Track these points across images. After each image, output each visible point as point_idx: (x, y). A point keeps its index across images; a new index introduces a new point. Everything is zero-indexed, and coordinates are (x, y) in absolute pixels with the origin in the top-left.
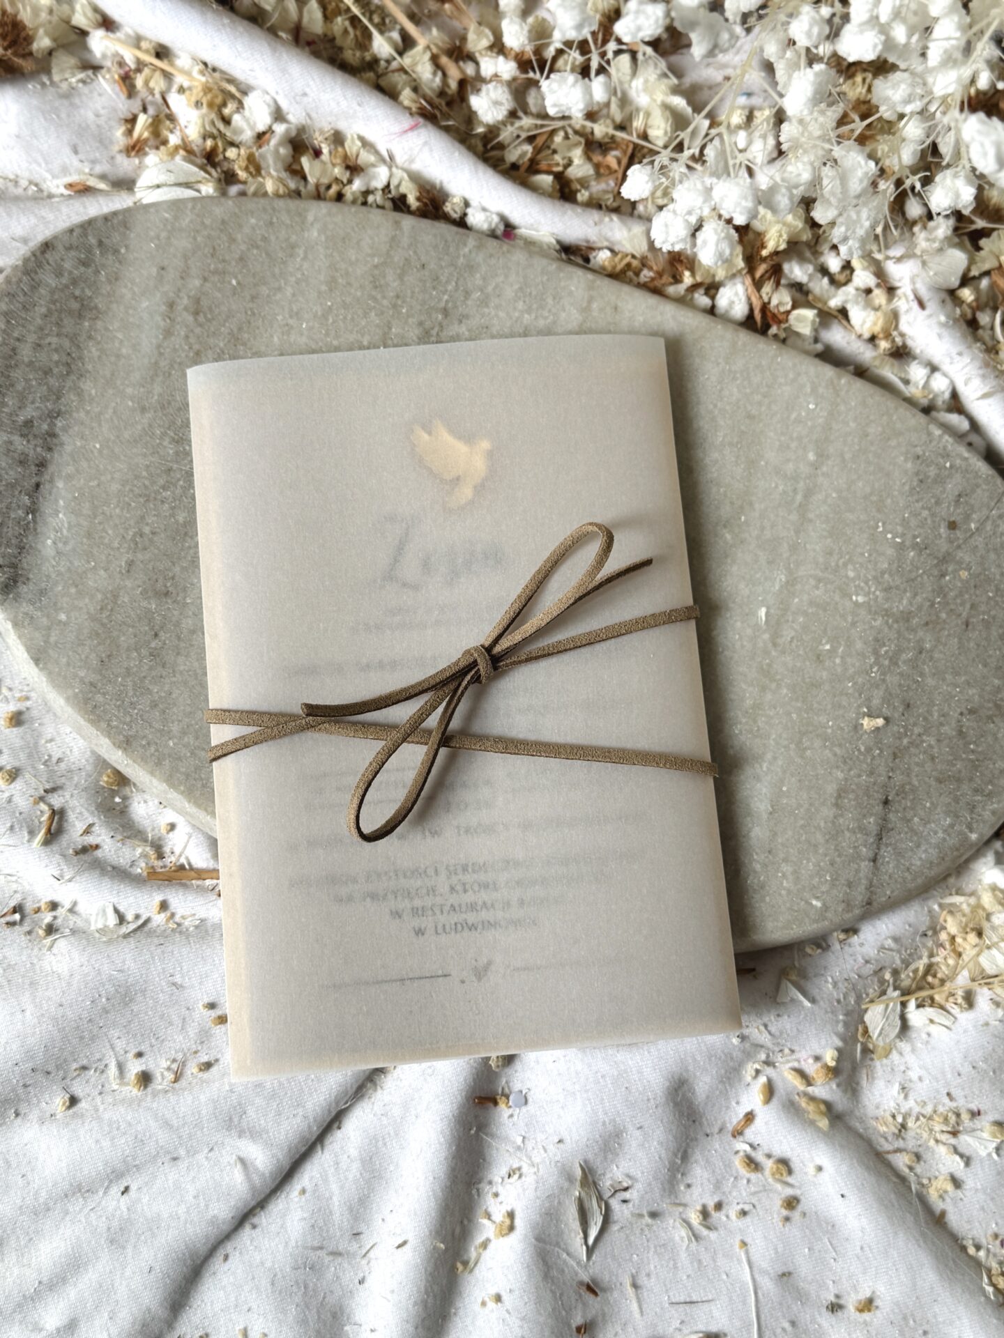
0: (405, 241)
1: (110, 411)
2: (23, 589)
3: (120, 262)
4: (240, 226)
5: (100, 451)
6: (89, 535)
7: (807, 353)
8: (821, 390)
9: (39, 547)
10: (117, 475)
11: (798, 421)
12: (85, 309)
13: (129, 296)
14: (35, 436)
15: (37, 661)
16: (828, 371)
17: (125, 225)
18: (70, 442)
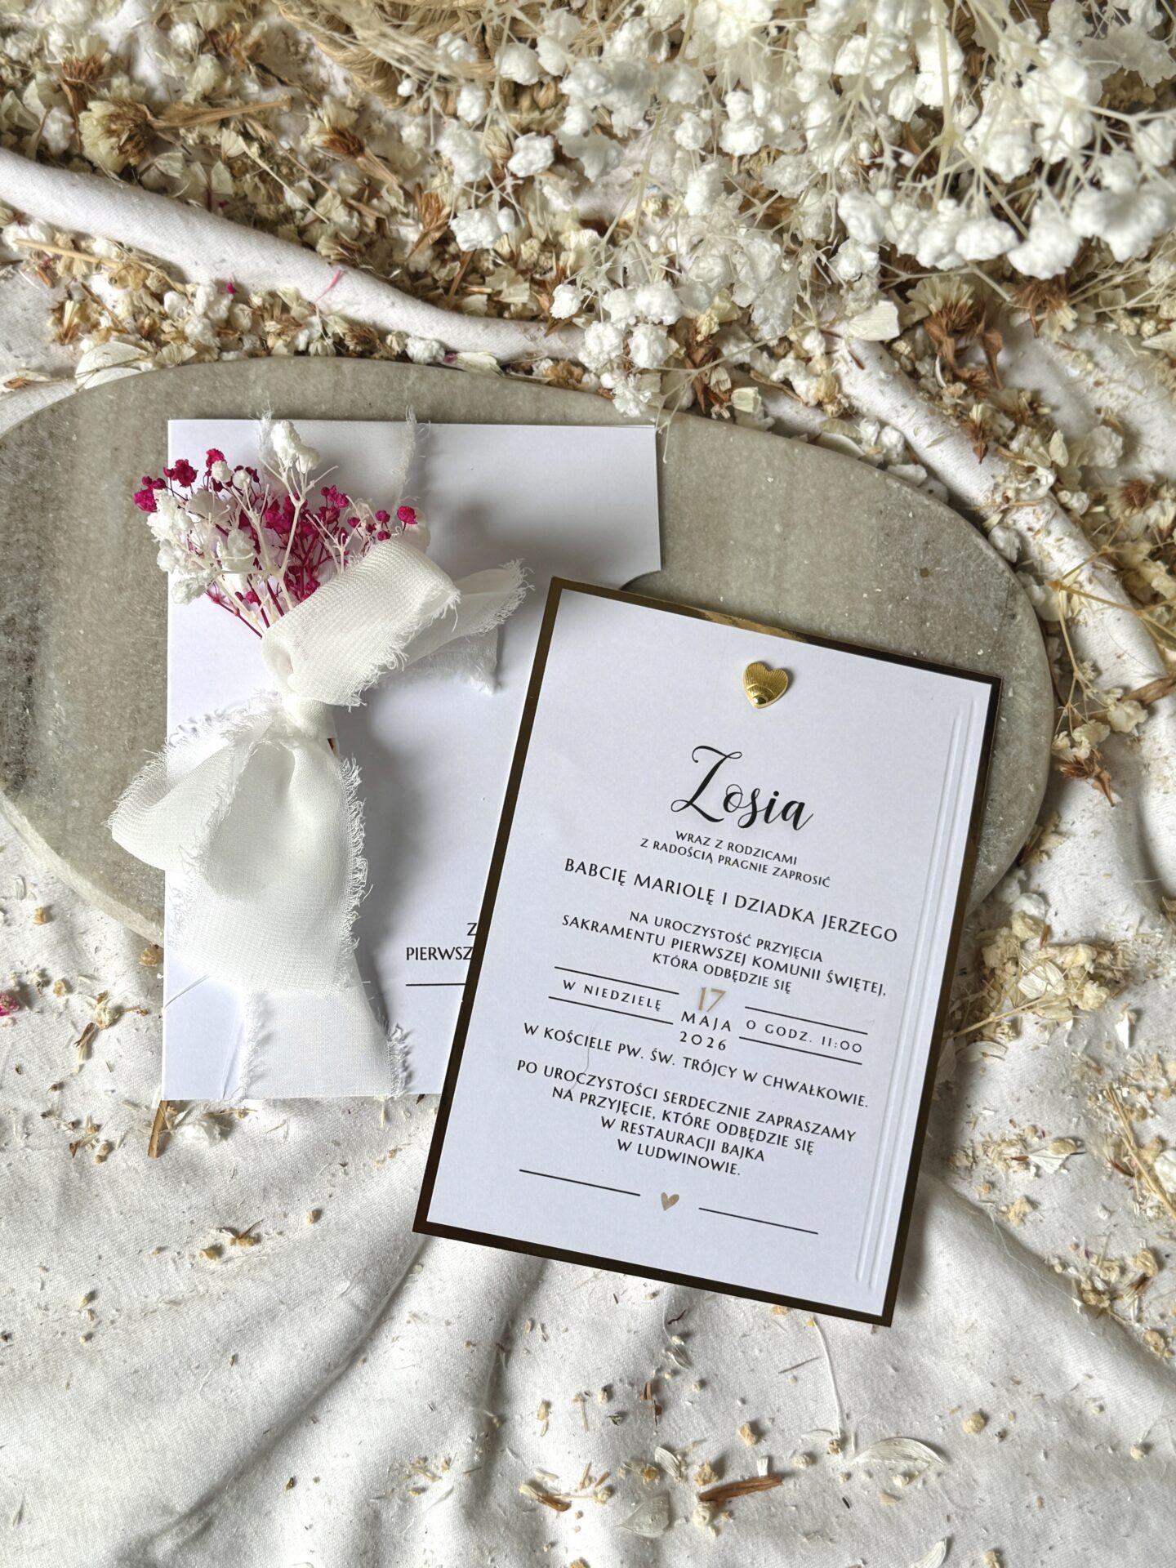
0: (349, 384)
1: (88, 596)
2: (32, 783)
3: (74, 450)
4: (185, 396)
5: (85, 636)
6: (88, 720)
7: (758, 428)
8: (776, 463)
9: (42, 739)
10: (106, 657)
11: (759, 496)
12: (47, 502)
13: (88, 481)
14: (19, 633)
15: (58, 850)
16: (781, 443)
17: (73, 413)
18: (54, 634)
